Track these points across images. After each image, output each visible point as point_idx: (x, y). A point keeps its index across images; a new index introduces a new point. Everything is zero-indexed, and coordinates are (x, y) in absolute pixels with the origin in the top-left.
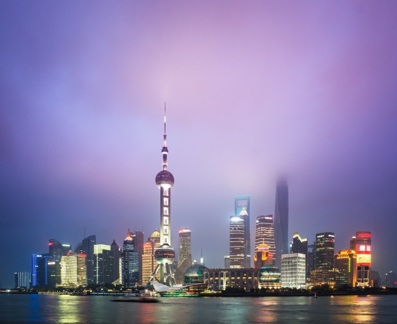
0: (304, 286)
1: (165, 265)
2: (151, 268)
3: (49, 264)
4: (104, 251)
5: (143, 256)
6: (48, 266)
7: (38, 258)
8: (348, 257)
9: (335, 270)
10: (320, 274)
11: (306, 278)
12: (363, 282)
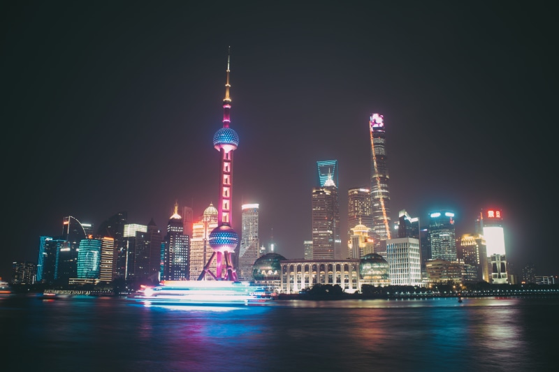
0: (421, 284)
1: (223, 254)
2: (202, 258)
3: (62, 250)
4: (139, 233)
5: (192, 240)
6: (61, 253)
7: (47, 242)
8: (475, 244)
9: (459, 261)
10: (440, 267)
11: (421, 272)
12: (500, 277)
